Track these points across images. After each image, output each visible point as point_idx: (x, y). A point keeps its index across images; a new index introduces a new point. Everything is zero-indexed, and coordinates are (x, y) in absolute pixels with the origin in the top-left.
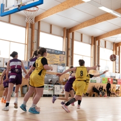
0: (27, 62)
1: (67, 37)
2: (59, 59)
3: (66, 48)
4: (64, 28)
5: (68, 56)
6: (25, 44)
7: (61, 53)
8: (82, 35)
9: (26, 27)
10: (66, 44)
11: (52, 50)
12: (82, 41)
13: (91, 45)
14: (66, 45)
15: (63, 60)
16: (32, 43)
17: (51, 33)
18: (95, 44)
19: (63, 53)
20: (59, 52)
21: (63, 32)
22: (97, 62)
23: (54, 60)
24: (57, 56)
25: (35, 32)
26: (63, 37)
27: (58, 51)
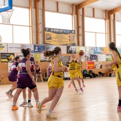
0: (33, 46)
1: (77, 13)
2: (69, 38)
3: (76, 26)
4: (73, 5)
5: (78, 35)
6: (30, 26)
7: (71, 32)
8: (94, 9)
9: (29, 8)
10: (76, 21)
11: (59, 29)
12: (94, 17)
13: (105, 19)
14: (76, 23)
15: (74, 40)
16: (37, 24)
17: (58, 11)
18: (109, 18)
19: (73, 32)
20: (67, 32)
21: (71, 9)
22: (112, 39)
23: (63, 40)
24: (67, 36)
25: (40, 12)
26: (72, 14)
27: (66, 30)
